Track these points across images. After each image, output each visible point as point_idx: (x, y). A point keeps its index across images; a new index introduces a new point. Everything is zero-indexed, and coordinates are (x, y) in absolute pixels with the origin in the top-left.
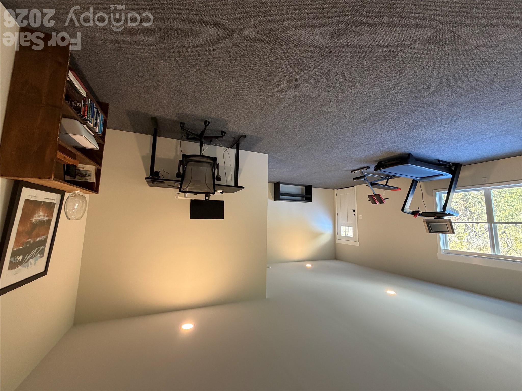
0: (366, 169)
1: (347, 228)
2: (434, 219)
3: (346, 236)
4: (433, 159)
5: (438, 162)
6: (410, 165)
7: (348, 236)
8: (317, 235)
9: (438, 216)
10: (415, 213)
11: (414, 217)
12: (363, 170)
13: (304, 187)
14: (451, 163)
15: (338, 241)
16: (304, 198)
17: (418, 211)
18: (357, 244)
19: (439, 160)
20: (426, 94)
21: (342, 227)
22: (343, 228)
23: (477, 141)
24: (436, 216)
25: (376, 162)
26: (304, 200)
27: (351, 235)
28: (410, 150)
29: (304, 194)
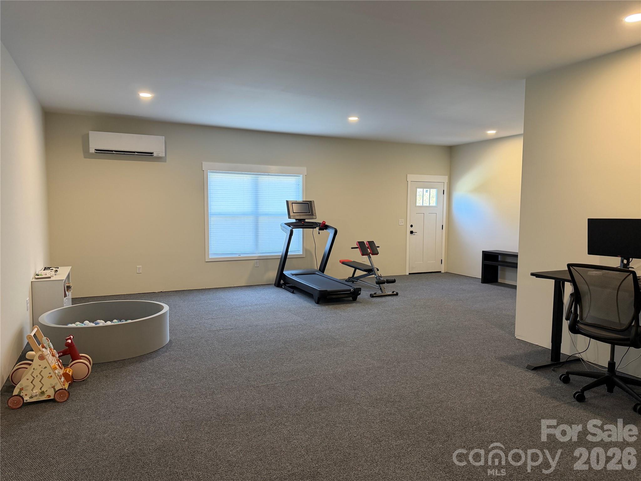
0: (375, 293)
1: (426, 204)
2: (305, 220)
3: (429, 190)
4: (297, 295)
5: (293, 291)
6: (318, 288)
7: (425, 190)
8: (481, 189)
9: (301, 224)
10: (324, 227)
11: (325, 222)
12: (379, 293)
13: (500, 280)
14: (283, 288)
15: (444, 179)
16: (499, 259)
17: (320, 229)
18: (411, 177)
19: (293, 293)
20: (280, 350)
21: (434, 205)
22: (433, 203)
23: (256, 305)
24: (303, 223)
25: (358, 301)
26: (499, 256)
27: (419, 191)
28: (315, 308)
29: (499, 267)
